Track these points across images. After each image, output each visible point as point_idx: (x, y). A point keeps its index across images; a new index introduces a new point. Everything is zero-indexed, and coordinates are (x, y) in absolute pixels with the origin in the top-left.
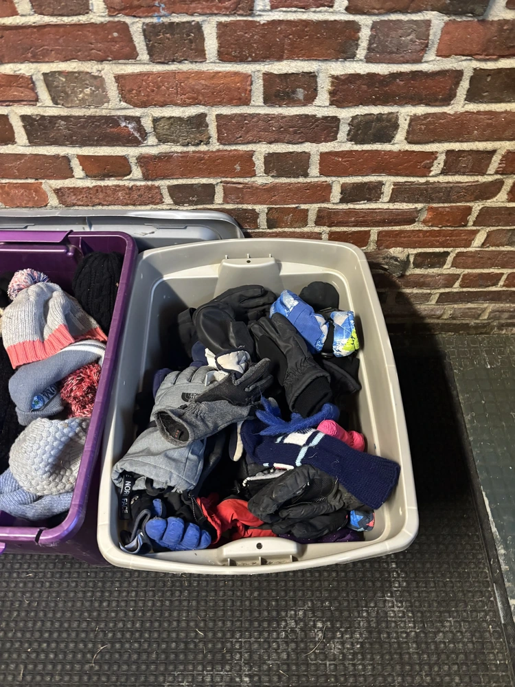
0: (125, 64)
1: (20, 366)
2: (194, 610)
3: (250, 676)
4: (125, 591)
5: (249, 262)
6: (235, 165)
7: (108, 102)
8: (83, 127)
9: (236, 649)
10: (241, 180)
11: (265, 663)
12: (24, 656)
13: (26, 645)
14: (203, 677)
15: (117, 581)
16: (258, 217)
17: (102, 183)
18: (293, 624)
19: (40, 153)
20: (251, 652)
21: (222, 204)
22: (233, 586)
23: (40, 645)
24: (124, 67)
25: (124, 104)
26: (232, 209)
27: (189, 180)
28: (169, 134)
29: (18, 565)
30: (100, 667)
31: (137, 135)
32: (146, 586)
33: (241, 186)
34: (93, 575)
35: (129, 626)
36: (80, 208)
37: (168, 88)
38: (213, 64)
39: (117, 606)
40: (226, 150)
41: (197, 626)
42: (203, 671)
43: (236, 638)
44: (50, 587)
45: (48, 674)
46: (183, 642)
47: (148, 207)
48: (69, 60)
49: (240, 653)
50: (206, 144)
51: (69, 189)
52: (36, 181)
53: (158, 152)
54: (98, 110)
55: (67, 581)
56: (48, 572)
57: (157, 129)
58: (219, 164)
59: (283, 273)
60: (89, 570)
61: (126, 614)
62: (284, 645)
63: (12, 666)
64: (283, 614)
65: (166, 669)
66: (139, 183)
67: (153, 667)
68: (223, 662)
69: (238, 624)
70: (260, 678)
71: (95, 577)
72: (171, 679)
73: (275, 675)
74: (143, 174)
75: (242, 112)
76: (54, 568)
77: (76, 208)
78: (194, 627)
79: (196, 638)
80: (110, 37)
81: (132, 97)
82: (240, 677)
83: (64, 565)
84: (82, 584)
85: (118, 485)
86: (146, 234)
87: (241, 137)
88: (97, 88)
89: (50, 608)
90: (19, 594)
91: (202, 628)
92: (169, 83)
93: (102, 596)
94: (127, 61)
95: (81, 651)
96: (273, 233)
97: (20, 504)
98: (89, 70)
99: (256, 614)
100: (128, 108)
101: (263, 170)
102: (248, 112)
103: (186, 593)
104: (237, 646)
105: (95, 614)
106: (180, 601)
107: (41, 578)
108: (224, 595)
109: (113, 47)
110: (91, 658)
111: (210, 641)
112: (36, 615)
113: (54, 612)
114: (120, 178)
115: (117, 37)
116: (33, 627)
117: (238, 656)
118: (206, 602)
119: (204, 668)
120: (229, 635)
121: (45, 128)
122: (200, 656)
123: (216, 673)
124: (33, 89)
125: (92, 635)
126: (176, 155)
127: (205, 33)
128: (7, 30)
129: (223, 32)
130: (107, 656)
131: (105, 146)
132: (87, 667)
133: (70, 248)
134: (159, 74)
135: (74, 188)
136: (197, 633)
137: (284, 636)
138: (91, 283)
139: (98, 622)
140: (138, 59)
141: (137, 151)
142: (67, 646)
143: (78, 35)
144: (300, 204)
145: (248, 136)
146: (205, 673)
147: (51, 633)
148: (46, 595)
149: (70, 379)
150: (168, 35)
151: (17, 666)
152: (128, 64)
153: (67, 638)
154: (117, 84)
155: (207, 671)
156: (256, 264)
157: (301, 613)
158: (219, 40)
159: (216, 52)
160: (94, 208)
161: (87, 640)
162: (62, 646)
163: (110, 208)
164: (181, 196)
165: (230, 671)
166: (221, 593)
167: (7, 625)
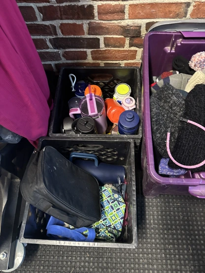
12: (189, 242)
13: (188, 237)
23: (195, 237)
29: (171, 200)
44: (190, 210)
45: (203, 250)
55: (198, 208)
63: (185, 246)
89: (193, 220)
90: (176, 213)
107: (184, 206)
112: (188, 223)
113: (197, 222)
116: (188, 229)
147: (198, 231)
148: (189, 214)
151: (187, 246)
167: (176, 227)
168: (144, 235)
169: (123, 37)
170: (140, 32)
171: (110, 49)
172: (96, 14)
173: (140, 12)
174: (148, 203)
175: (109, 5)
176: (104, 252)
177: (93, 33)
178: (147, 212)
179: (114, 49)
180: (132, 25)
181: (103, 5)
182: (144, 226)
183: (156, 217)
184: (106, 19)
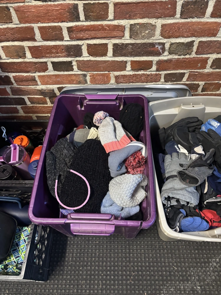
0: (168, 19)
1: (111, 152)
2: (170, 258)
3: (201, 286)
4: (139, 249)
5: (193, 106)
6: (199, 64)
7: (154, 36)
8: (139, 48)
9: (192, 275)
10: (198, 71)
11: (206, 281)
12: (100, 277)
13: (101, 272)
14: (180, 287)
15: (134, 245)
16: (199, 87)
17: (137, 73)
18: (215, 264)
19: (116, 60)
20: (199, 276)
21: (185, 81)
22: (186, 248)
23: (106, 273)
24: (167, 20)
25: (160, 37)
26: (189, 84)
27: (175, 71)
28: (174, 50)
29: (91, 238)
30: (134, 282)
31: (161, 51)
32: (148, 247)
33: (197, 73)
34: (124, 242)
35: (143, 264)
36: (123, 84)
37: (183, 30)
38: (207, 19)
39: (137, 256)
40: (197, 57)
41: (173, 265)
42: (179, 284)
43: (191, 270)
44: (106, 247)
45: (112, 285)
46: (168, 272)
47: (152, 83)
48: (144, 18)
49: (194, 276)
50: (189, 55)
51: (122, 75)
52: (109, 73)
53: (167, 59)
54: (148, 40)
55: (114, 245)
56: (104, 241)
57: (171, 48)
58: (192, 63)
59: (206, 112)
60: (122, 240)
61: (141, 260)
62: (213, 273)
63: (96, 282)
64: (210, 260)
65: (163, 283)
66: (153, 73)
67: (157, 282)
68: (188, 280)
69: (191, 264)
70: (204, 287)
71: (125, 244)
72: (166, 287)
73: (211, 286)
74: (157, 68)
75: (211, 40)
76: (107, 239)
77: (121, 84)
78: (172, 265)
79: (173, 270)
80: (166, 7)
81: (165, 34)
82: (196, 286)
83: (110, 238)
84: (120, 246)
85: (164, 203)
86: (149, 95)
87: (206, 51)
88: (152, 30)
89: (108, 256)
90: (94, 250)
91: (175, 266)
92: (184, 27)
93: (129, 251)
94: (170, 18)
95: (125, 275)
96: (203, 94)
97: (118, 211)
98: (151, 22)
99: (198, 260)
100: (162, 39)
101: (210, 66)
102: (214, 40)
103: (166, 251)
104: (192, 273)
105: (128, 259)
106: (164, 254)
107: (102, 244)
108: (182, 252)
109: (166, 12)
110: (129, 278)
111: (180, 272)
112: (102, 259)
113: (110, 258)
114: (146, 70)
115: (170, 7)
116: (102, 265)
117: (193, 278)
118: (175, 255)
119: (180, 283)
120: (188, 269)
121: (122, 48)
122: (177, 278)
123: (185, 285)
124: (123, 32)
125: (128, 268)
126: (174, 60)
127: (209, 5)
128: (123, 5)
129: (217, 4)
130: (136, 277)
131: (145, 56)
132: (128, 282)
133: (117, 102)
134: (182, 23)
135: (124, 75)
136: (174, 268)
137: (212, 269)
138: (130, 117)
139: (130, 262)
140: (175, 17)
141: (158, 58)
142: (118, 273)
143: (153, 6)
144: (219, 81)
145: (210, 50)
146: (180, 285)
147: (110, 267)
148: (105, 251)
149: (130, 158)
150: (192, 6)
151: (98, 281)
152: (169, 19)
153: (118, 269)
154: (161, 28)
155: (181, 284)
156: (197, 107)
157: (218, 260)
158: (214, 8)
159: (211, 13)
160: (129, 84)
161: (126, 270)
162: (116, 273)
163: (136, 84)
164: (169, 78)
165: (191, 284)
166: (181, 251)
167: (91, 264)
168: (61, 272)
169: (42, 97)
170: (55, 94)
171: (36, 105)
172: (14, 82)
173: (49, 80)
174: (70, 242)
175: (21, 75)
176: (23, 289)
177: (16, 94)
178: (68, 251)
179: (39, 105)
180: (46, 89)
181: (16, 76)
182: (63, 263)
183: (75, 255)
184: (23, 85)
